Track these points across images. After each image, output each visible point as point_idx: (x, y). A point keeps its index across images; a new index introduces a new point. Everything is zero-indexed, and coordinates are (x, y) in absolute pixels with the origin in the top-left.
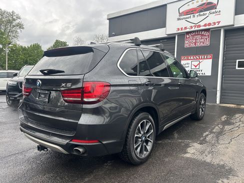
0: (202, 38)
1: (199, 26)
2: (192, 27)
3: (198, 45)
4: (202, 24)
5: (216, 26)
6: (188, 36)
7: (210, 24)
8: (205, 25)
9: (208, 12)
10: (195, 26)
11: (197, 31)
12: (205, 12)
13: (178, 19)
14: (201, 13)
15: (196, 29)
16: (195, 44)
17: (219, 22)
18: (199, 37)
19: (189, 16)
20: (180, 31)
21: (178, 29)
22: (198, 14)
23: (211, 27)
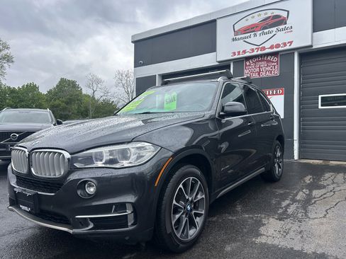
0: (268, 66)
1: (264, 48)
2: (253, 50)
3: (263, 75)
4: (267, 45)
5: (288, 47)
6: (248, 64)
7: (278, 46)
8: (272, 47)
9: (274, 29)
10: (258, 49)
11: (261, 56)
12: (270, 30)
13: (233, 40)
14: (265, 31)
15: (260, 52)
16: (259, 74)
17: (291, 43)
18: (263, 64)
19: (249, 34)
20: (236, 57)
21: (234, 54)
22: (260, 32)
23: (280, 49)
